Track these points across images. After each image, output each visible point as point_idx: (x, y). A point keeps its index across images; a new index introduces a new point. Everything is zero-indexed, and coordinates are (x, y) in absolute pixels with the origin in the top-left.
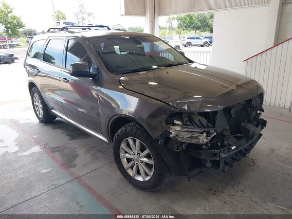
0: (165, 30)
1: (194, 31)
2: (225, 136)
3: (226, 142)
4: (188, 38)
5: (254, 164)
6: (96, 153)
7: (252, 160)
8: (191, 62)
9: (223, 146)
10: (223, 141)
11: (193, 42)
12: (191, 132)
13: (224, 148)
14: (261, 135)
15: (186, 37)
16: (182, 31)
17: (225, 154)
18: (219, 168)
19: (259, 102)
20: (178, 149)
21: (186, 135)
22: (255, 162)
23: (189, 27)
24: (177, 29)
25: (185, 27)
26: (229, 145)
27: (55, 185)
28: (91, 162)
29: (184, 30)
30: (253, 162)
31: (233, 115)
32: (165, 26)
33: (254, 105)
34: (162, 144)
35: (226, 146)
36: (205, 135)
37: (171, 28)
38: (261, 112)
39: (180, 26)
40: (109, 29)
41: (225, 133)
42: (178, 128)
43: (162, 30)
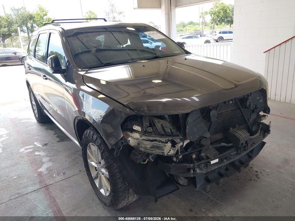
0: (198, 26)
1: (229, 26)
2: (202, 146)
3: (203, 154)
4: (220, 33)
5: (257, 179)
6: (78, 158)
7: (256, 173)
8: (188, 53)
9: (199, 159)
10: (200, 152)
11: (225, 36)
12: (152, 141)
13: (200, 161)
14: (264, 143)
15: (218, 32)
16: (216, 26)
17: (201, 169)
18: (196, 187)
19: (261, 101)
20: (145, 161)
21: (148, 145)
22: (260, 175)
23: (223, 21)
24: (210, 25)
25: (219, 21)
26: (208, 158)
27: (19, 194)
28: (68, 168)
29: (217, 25)
30: (257, 176)
31: (213, 119)
32: (198, 22)
33: (250, 105)
34: (118, 155)
35: (203, 159)
36: (169, 144)
37: (205, 24)
38: (265, 114)
39: (214, 21)
40: (105, 20)
41: (203, 142)
42: (137, 135)
43: (196, 26)
